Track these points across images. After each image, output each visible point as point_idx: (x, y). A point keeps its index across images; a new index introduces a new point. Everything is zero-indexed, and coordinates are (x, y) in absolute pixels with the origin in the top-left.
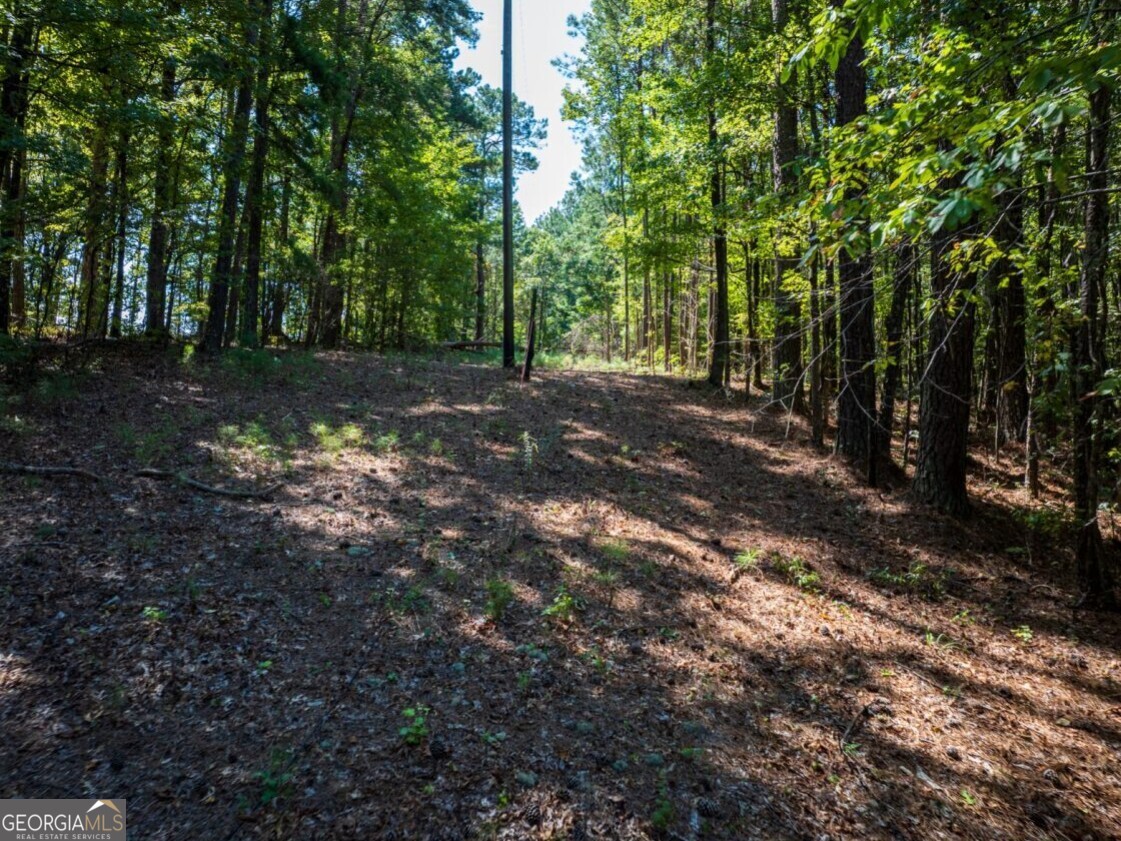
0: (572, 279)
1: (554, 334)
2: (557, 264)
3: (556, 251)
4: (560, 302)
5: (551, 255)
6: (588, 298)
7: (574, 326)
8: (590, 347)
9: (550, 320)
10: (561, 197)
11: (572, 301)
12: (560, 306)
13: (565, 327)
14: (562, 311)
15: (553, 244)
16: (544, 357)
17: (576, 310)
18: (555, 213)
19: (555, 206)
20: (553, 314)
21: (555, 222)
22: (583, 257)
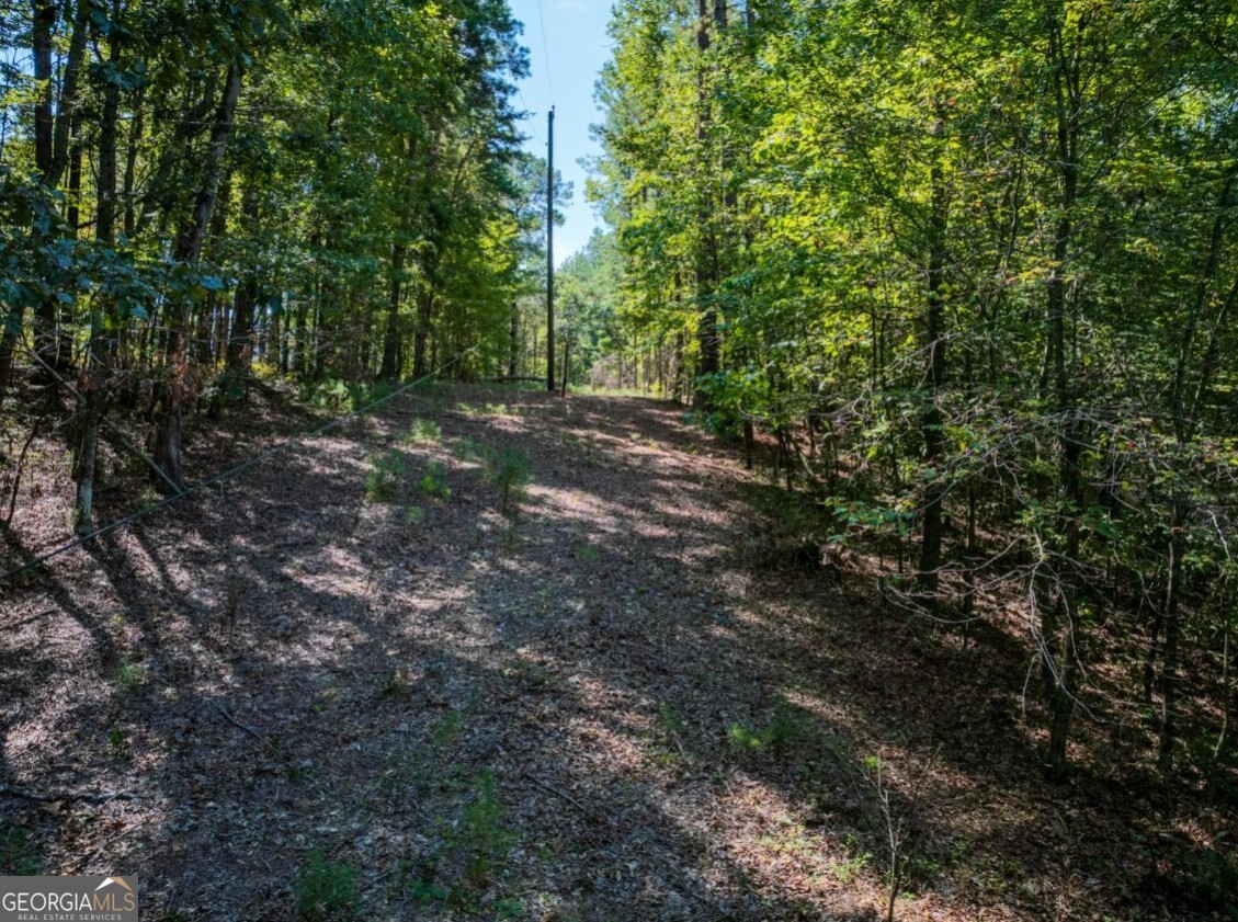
0: (595, 323)
1: (579, 370)
2: (581, 307)
3: (581, 296)
4: (584, 342)
5: (576, 300)
6: (608, 339)
7: (595, 363)
8: (608, 381)
9: (574, 357)
10: (586, 242)
11: (595, 342)
12: (584, 345)
13: (588, 364)
14: (585, 350)
15: (578, 289)
16: (570, 385)
17: (598, 350)
18: (580, 258)
19: (580, 251)
20: (577, 353)
21: (580, 266)
22: (604, 305)
